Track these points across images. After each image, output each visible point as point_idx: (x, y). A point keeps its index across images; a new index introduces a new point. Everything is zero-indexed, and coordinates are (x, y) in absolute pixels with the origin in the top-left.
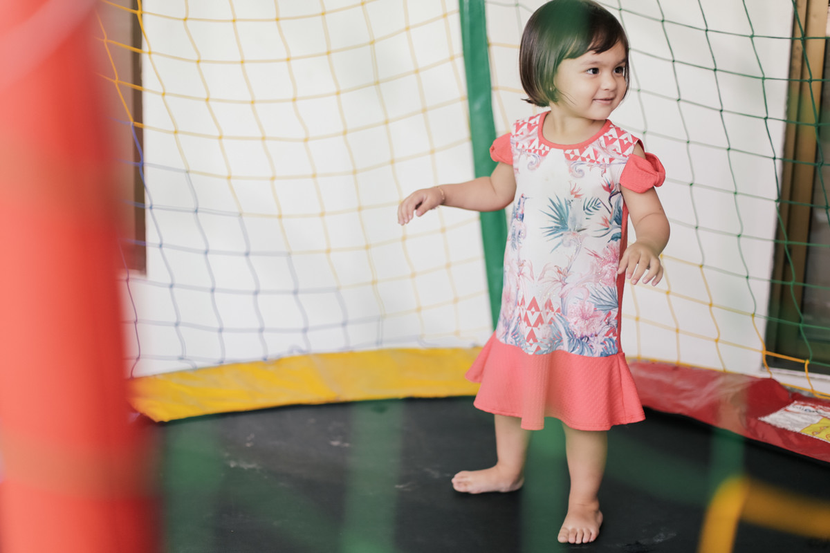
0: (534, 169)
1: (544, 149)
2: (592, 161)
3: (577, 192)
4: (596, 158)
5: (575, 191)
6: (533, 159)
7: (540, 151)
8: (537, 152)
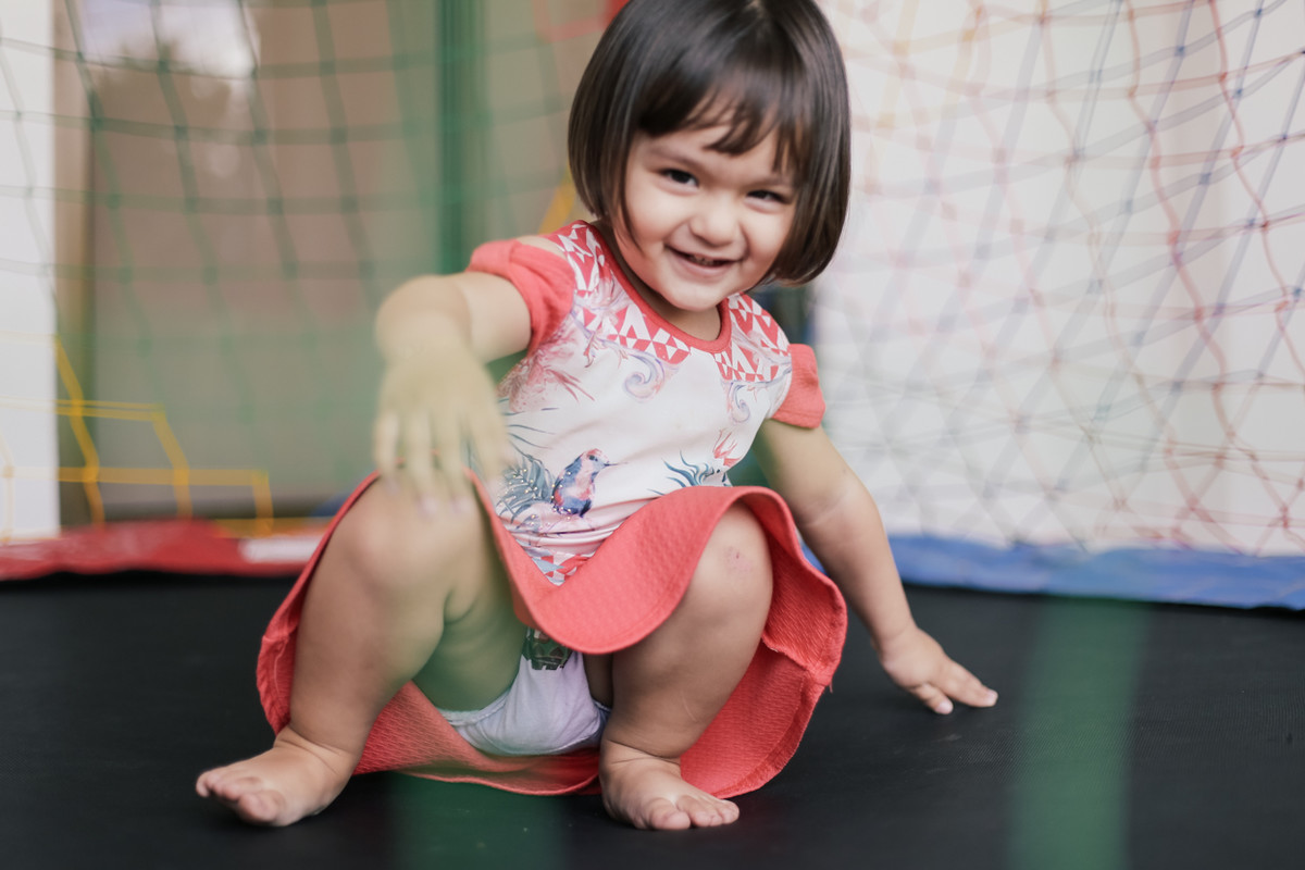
0: (646, 396)
1: (671, 343)
2: (750, 378)
3: (729, 452)
4: (755, 367)
5: (723, 450)
6: (645, 370)
7: (660, 349)
8: (651, 349)
